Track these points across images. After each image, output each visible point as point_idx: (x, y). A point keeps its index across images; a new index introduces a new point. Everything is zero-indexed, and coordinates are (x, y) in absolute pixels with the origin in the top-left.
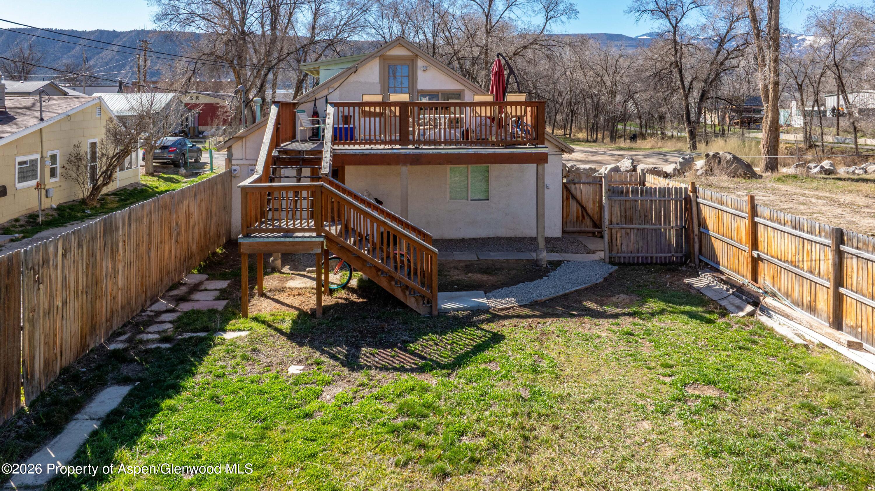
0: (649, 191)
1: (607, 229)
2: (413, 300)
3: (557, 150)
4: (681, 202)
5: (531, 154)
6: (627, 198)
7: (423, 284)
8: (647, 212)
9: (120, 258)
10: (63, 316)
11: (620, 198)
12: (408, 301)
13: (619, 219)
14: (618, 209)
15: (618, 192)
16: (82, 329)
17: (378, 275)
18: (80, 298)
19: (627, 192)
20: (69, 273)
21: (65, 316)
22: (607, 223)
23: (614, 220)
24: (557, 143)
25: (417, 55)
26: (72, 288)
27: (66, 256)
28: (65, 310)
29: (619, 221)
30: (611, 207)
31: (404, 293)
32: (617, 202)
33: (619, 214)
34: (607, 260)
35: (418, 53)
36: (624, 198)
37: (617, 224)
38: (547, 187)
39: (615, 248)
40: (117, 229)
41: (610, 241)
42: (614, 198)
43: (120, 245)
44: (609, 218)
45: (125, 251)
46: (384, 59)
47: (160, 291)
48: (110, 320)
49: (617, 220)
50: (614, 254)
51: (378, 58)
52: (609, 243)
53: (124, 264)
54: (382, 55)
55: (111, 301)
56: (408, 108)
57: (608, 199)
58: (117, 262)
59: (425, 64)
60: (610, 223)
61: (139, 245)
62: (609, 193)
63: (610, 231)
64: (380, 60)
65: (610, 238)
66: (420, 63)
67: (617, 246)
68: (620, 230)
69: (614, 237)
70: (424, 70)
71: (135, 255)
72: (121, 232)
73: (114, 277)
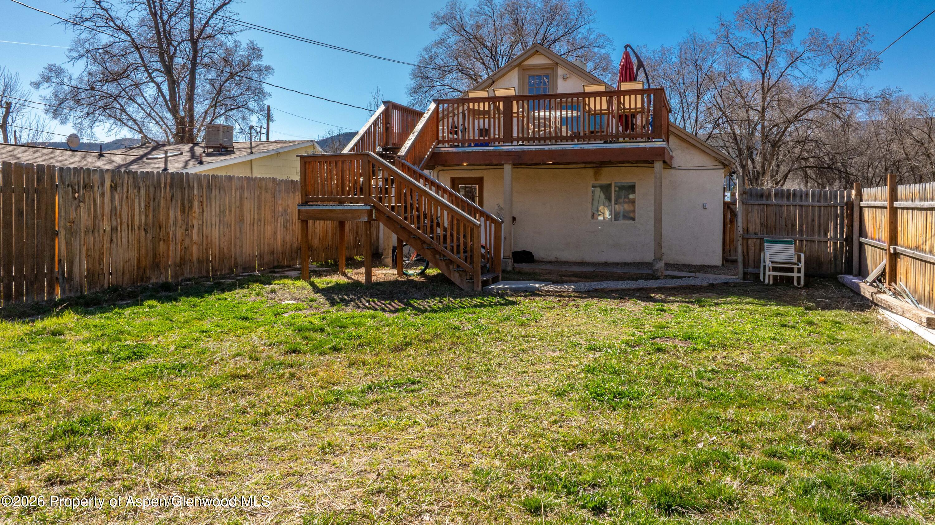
0: (798, 194)
1: (740, 239)
2: (457, 274)
3: (716, 163)
4: (842, 208)
5: (644, 149)
6: (769, 202)
7: (466, 260)
8: (795, 220)
9: (196, 215)
10: (112, 240)
11: (759, 202)
12: (452, 276)
13: (758, 227)
14: (757, 216)
15: (757, 195)
16: (139, 260)
17: (423, 248)
18: (137, 232)
19: (769, 195)
20: (121, 205)
21: (115, 240)
22: (741, 232)
23: (752, 229)
24: (714, 155)
25: (557, 63)
26: (125, 219)
27: (116, 189)
28: (114, 236)
29: (758, 230)
30: (747, 213)
31: (448, 268)
32: (756, 207)
33: (758, 221)
34: (741, 276)
35: (558, 61)
36: (764, 202)
37: (755, 233)
38: (704, 207)
39: (751, 262)
40: (191, 188)
41: (745, 254)
42: (752, 202)
43: (196, 204)
44: (745, 226)
45: (203, 211)
46: (523, 70)
47: (259, 265)
48: (180, 266)
49: (755, 229)
50: (751, 270)
51: (517, 68)
52: (743, 256)
53: (201, 223)
54: (519, 65)
55: (181, 249)
56: (512, 102)
57: (743, 204)
58: (190, 218)
59: (566, 72)
60: (746, 232)
61: (224, 212)
62: (744, 196)
63: (745, 241)
64: (518, 70)
65: (745, 251)
66: (560, 71)
67: (754, 261)
68: (758, 241)
69: (752, 249)
70: (565, 78)
71: (218, 219)
72: (196, 192)
73: (187, 230)
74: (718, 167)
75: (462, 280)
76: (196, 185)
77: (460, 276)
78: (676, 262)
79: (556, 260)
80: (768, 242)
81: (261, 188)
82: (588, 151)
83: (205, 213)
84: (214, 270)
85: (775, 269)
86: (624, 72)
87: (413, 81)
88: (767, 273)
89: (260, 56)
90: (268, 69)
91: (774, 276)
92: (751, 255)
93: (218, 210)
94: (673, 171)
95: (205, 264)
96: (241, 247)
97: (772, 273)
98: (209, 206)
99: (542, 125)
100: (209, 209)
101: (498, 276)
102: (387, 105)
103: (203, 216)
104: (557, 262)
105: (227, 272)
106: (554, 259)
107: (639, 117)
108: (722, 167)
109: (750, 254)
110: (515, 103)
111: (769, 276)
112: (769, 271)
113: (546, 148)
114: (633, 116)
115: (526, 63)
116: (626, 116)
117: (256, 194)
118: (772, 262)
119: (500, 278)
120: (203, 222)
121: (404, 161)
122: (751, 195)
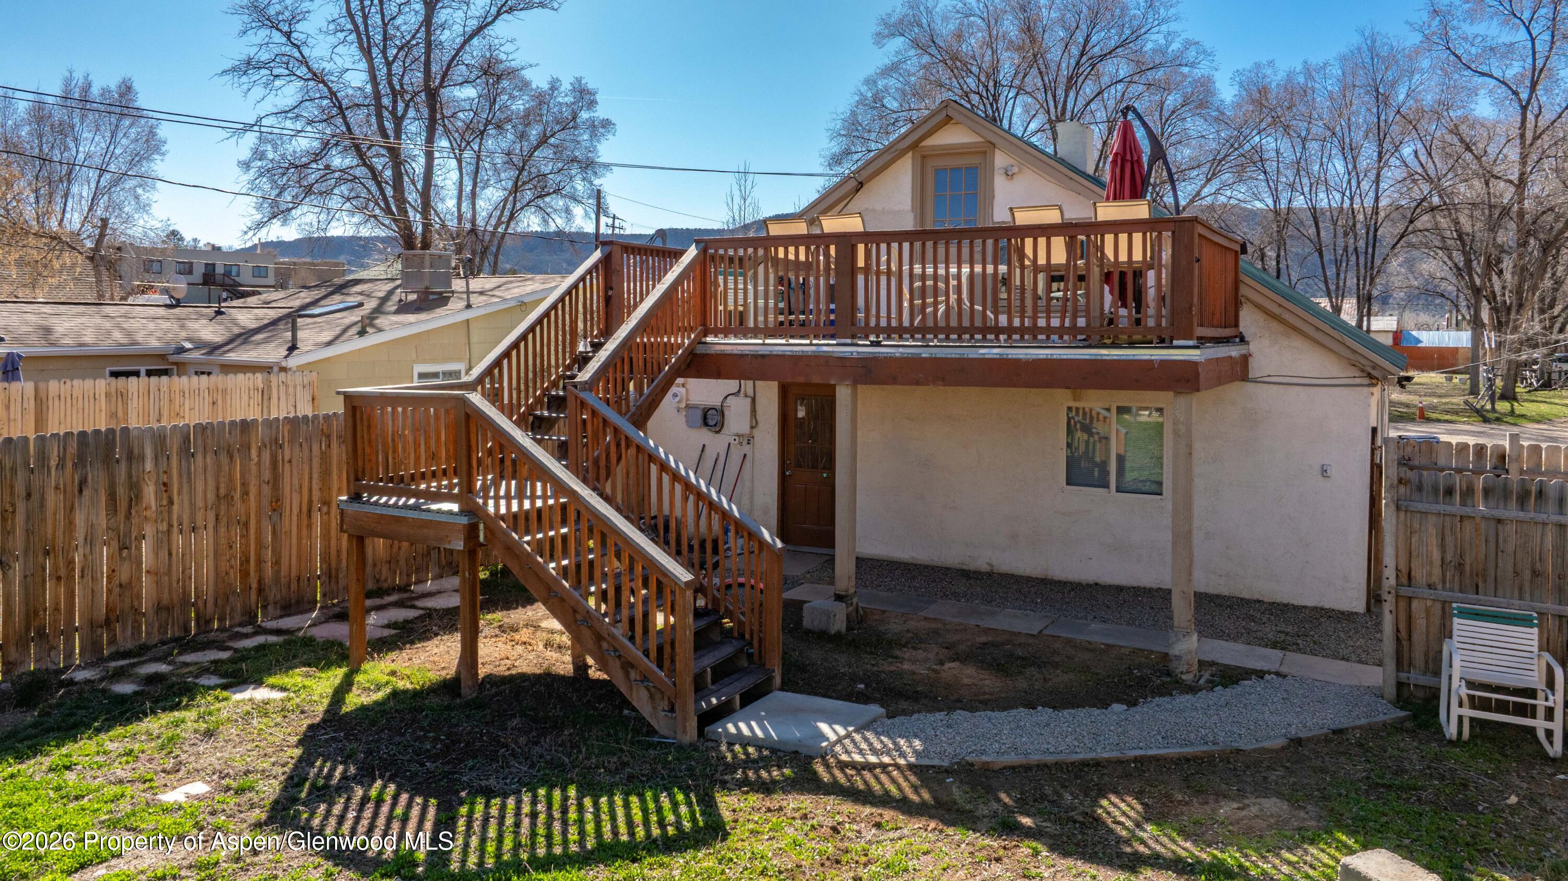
1: (1390, 597)
5: (1150, 363)
6: (1468, 510)
9: (151, 513)
11: (1441, 507)
13: (1437, 571)
14: (1434, 541)
19: (1469, 491)
22: (1393, 581)
23: (1419, 574)
25: (990, 141)
29: (1436, 578)
30: (1408, 531)
32: (1432, 519)
33: (1436, 555)
34: (1391, 691)
37: (1430, 586)
38: (1324, 472)
39: (1418, 657)
40: (135, 457)
41: (1404, 634)
42: (1420, 506)
43: (150, 492)
44: (1402, 566)
45: (171, 502)
46: (924, 157)
47: (324, 595)
48: (108, 623)
49: (1430, 574)
50: (1415, 677)
51: (910, 154)
52: (1398, 640)
53: (164, 527)
54: (914, 146)
55: (109, 591)
56: (854, 249)
57: (1398, 508)
58: (135, 520)
59: (1012, 161)
60: (1404, 580)
61: (229, 497)
62: (1402, 489)
63: (1402, 604)
64: (913, 158)
65: (1403, 626)
66: (1000, 159)
67: (1426, 654)
68: (1438, 606)
69: (1420, 623)
70: (1009, 175)
71: (211, 516)
72: (149, 466)
73: (123, 547)
74: (1358, 381)
75: (654, 708)
76: (149, 452)
77: (652, 697)
78: (1256, 596)
79: (988, 569)
80: (1464, 614)
81: (328, 437)
82: (1016, 362)
83: (175, 507)
84: (204, 622)
85: (1475, 703)
86: (1118, 171)
87: (833, 143)
88: (1456, 711)
89: (592, 104)
90: (607, 124)
91: (1472, 720)
92: (1418, 637)
93: (211, 496)
94: (1250, 387)
95: (177, 611)
96: (277, 562)
97: (1468, 712)
98: (185, 489)
99: (929, 292)
100: (186, 498)
101: (770, 679)
102: (608, 249)
103: (170, 513)
104: (990, 574)
105: (238, 619)
106: (985, 568)
107: (1151, 275)
108: (1366, 381)
109: (1415, 637)
110: (861, 248)
111: (1460, 718)
112: (1461, 705)
113: (925, 352)
114: (1138, 274)
115: (929, 142)
116: (1123, 275)
117: (315, 448)
118: (1471, 685)
119: (778, 680)
120: (170, 526)
121: (583, 395)
122: (1420, 488)
